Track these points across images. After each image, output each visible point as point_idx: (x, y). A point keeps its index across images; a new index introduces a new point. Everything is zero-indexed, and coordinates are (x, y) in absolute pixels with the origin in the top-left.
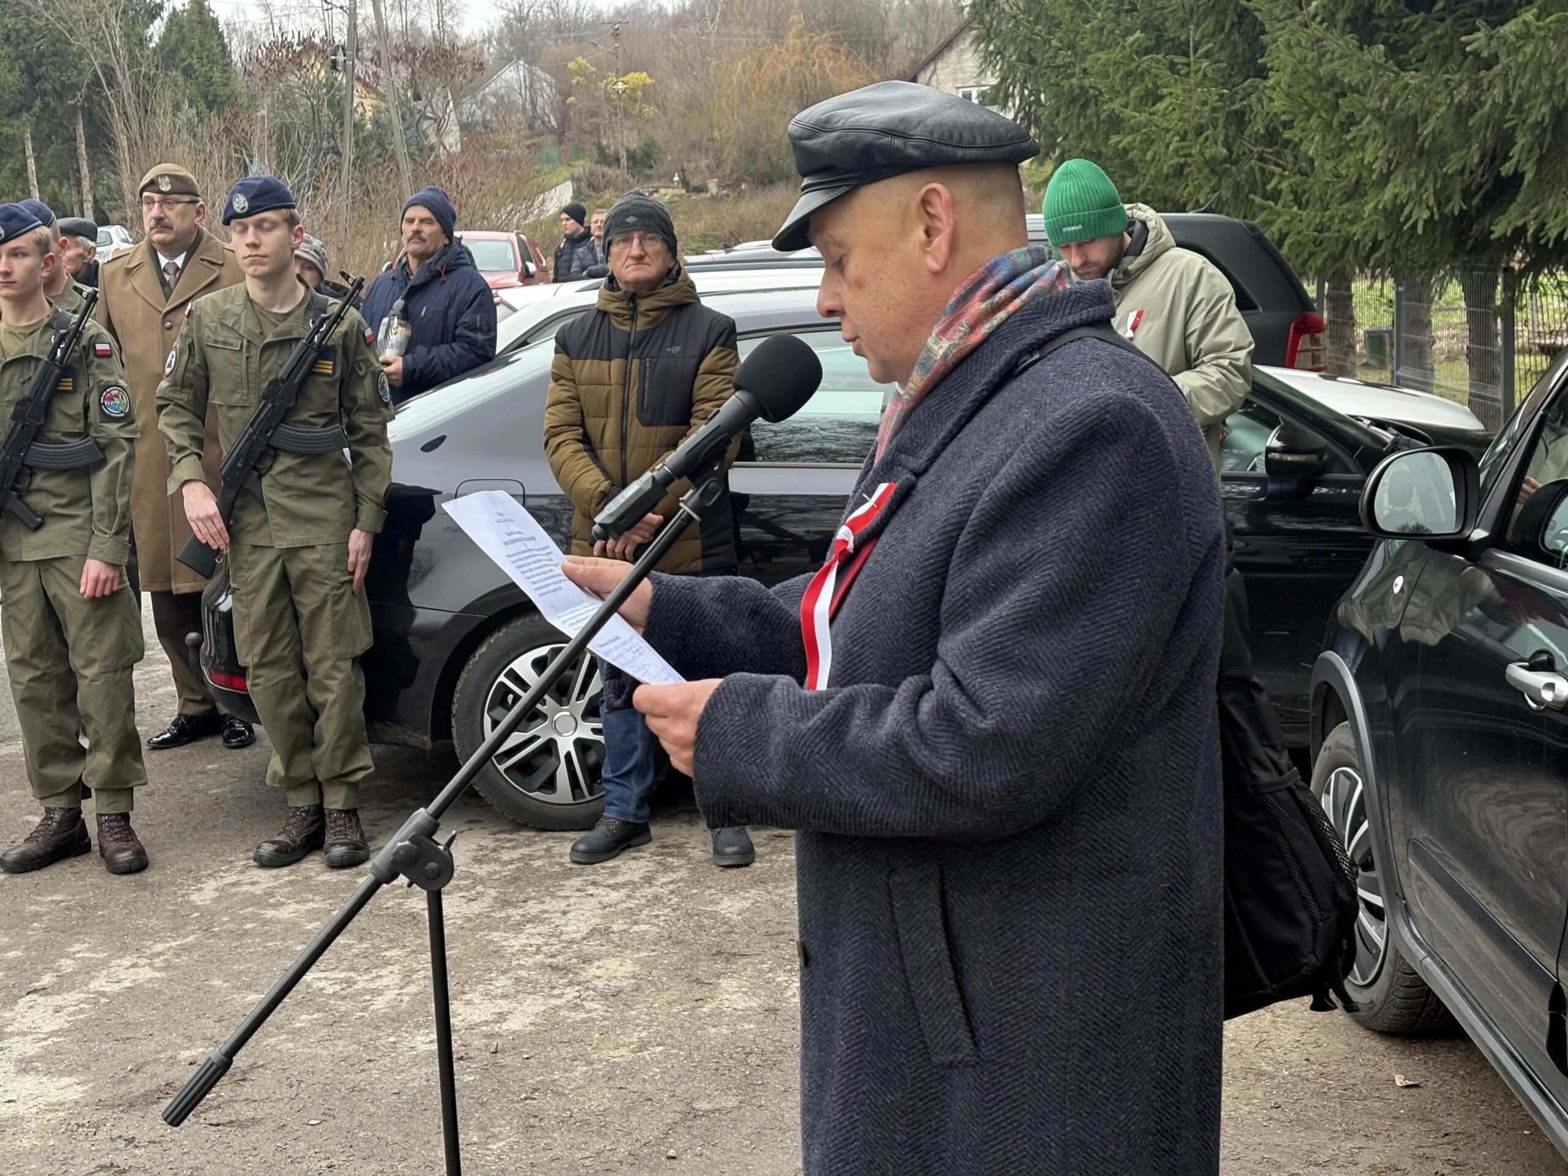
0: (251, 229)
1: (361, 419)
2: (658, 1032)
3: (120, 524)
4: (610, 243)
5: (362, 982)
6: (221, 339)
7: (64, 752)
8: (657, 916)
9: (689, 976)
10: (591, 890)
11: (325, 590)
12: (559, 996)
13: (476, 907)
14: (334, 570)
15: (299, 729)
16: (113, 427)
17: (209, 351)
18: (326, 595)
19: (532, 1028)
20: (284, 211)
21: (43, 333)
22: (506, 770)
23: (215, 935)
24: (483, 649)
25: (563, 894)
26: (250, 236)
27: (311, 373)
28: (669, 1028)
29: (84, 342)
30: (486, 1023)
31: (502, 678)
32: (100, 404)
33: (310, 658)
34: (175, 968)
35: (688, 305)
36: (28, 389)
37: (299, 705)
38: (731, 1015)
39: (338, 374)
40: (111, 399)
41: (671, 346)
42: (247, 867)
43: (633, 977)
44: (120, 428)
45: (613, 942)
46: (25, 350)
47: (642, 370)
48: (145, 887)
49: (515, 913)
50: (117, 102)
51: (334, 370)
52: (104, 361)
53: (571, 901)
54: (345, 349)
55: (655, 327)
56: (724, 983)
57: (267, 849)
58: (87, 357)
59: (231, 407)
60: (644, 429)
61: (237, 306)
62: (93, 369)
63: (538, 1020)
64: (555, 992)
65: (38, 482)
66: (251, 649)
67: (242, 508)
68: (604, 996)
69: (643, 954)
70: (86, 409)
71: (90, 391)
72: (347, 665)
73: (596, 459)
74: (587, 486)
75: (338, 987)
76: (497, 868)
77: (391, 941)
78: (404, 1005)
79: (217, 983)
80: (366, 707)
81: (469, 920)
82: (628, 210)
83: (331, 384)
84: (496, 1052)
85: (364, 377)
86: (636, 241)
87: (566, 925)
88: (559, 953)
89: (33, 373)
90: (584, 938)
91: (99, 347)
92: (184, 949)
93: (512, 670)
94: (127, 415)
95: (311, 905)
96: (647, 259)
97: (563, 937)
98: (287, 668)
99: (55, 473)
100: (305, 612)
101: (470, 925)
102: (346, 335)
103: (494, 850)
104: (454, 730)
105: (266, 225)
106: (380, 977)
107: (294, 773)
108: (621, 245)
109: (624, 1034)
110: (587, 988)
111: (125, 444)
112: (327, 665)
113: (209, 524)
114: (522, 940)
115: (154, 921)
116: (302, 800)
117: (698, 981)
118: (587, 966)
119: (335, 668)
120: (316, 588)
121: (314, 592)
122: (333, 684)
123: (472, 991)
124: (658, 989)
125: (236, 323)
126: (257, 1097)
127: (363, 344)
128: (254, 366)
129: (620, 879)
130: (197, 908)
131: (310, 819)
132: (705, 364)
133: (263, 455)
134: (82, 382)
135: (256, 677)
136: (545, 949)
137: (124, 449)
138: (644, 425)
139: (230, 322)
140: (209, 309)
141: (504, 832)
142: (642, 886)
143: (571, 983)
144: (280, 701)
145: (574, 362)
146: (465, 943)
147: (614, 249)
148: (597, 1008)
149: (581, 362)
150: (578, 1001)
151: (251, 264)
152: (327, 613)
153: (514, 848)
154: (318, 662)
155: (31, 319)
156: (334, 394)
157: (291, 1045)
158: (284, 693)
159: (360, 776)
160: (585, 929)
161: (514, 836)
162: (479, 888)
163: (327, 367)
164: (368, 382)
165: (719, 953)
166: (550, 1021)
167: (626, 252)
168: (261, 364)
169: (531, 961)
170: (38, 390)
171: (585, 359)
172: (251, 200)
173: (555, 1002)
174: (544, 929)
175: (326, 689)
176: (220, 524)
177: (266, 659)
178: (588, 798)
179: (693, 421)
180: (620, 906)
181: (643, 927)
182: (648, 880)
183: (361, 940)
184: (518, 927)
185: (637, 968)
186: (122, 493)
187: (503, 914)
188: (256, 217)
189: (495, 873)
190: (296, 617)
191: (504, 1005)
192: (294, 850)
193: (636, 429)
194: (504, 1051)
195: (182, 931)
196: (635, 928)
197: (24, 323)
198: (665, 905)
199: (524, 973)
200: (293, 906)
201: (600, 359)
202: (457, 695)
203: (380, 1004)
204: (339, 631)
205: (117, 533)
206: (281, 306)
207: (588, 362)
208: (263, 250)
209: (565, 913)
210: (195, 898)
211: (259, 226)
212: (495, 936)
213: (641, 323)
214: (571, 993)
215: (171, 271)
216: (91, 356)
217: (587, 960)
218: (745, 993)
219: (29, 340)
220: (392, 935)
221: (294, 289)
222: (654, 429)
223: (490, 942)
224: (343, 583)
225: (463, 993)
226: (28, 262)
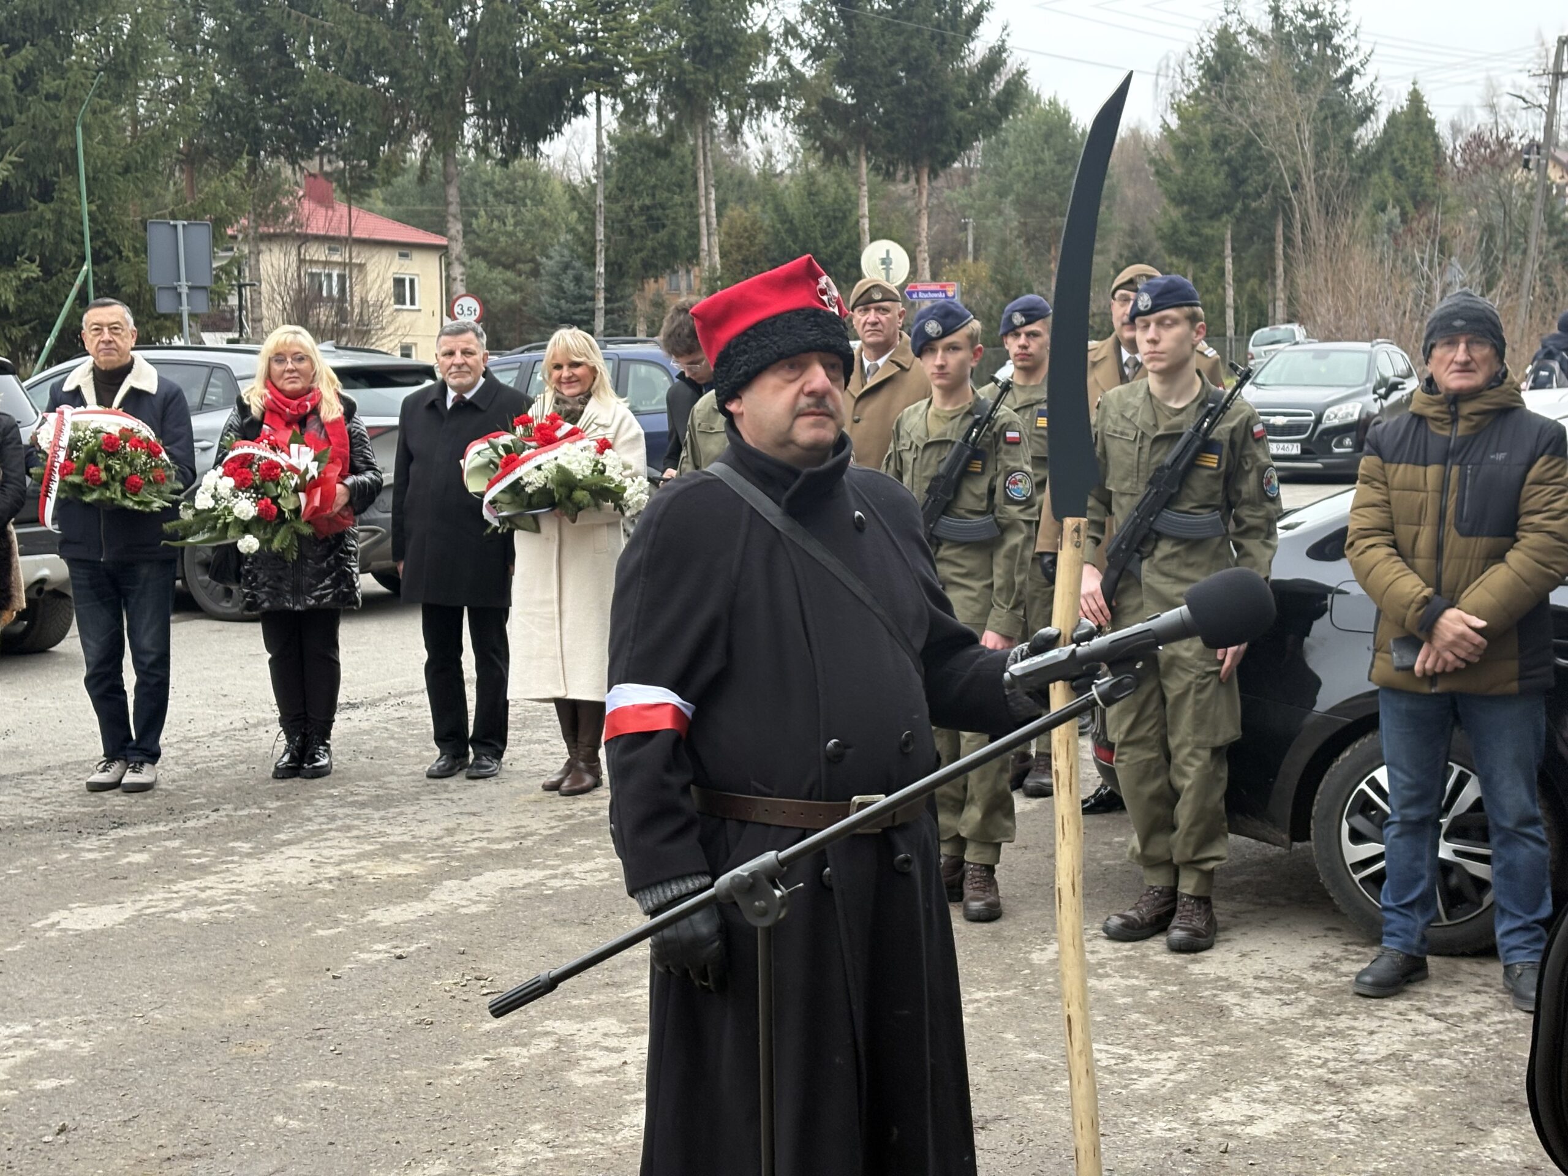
0: (1153, 326)
1: (1245, 512)
2: (1397, 1167)
3: (1016, 600)
4: (1433, 346)
5: (1138, 1061)
6: (1119, 429)
7: (951, 803)
8: (1466, 1053)
9: (1465, 1117)
10: (1413, 1015)
11: (1189, 678)
12: (1319, 1112)
13: (1287, 1012)
14: (1201, 660)
15: (1159, 810)
16: (1014, 509)
17: (1107, 439)
18: (1190, 683)
19: (1274, 1137)
20: (1186, 309)
21: (963, 419)
22: (1362, 881)
23: (1034, 994)
24: (1347, 753)
25: (1381, 1014)
26: (1151, 333)
27: (1193, 465)
28: (1412, 1165)
29: (996, 429)
30: (1232, 1123)
31: (1363, 785)
32: (1005, 488)
33: (1173, 742)
34: (981, 1016)
35: (1514, 409)
36: (942, 468)
37: (1160, 787)
38: (1487, 1165)
39: (1222, 469)
40: (1015, 483)
41: (1495, 453)
42: (1096, 936)
43: (1406, 1108)
44: (1021, 511)
45: (1405, 1070)
46: (945, 434)
47: (1462, 477)
48: (996, 937)
49: (1321, 1024)
50: (1300, 203)
51: (1219, 464)
52: (1013, 449)
53: (1386, 1022)
54: (1232, 443)
55: (1477, 432)
56: (1498, 1132)
57: (1115, 921)
58: (997, 443)
59: (1123, 494)
60: (1463, 541)
61: (1137, 400)
62: (1002, 455)
63: (1284, 1131)
64: (1317, 1107)
65: (943, 552)
66: (1119, 725)
67: (1124, 591)
68: (1364, 1121)
69: (1429, 1088)
70: (992, 491)
71: (997, 476)
72: (1206, 754)
73: (1412, 567)
74: (1408, 589)
75: (1113, 1062)
76: (1330, 978)
77: (1187, 1028)
78: (1164, 1090)
79: (1010, 1036)
80: (1228, 796)
81: (1273, 1022)
82: (1455, 313)
83: (1215, 478)
84: (1225, 1152)
85: (1249, 472)
86: (1462, 346)
87: (1365, 1045)
88: (1344, 1070)
89: (948, 453)
90: (1377, 1061)
91: (1009, 434)
92: (999, 1000)
93: (1373, 778)
94: (1029, 499)
95: (1134, 982)
96: (1473, 366)
97: (1356, 1057)
98: (1151, 749)
99: (957, 544)
100: (1170, 697)
101: (1270, 1027)
102: (1233, 430)
103: (1337, 960)
104: (1312, 833)
105: (1168, 322)
106: (1158, 1059)
107: (1149, 852)
108: (1445, 349)
109: (1363, 1161)
110: (1352, 1110)
111: (1023, 525)
112: (1186, 750)
113: (1091, 601)
114: (1314, 1051)
115: (988, 971)
116: (1158, 880)
117: (1471, 1126)
118: (1363, 1089)
119: (1192, 754)
120: (1181, 674)
121: (1179, 678)
122: (1191, 770)
123: (1236, 1090)
124: (1424, 1125)
125: (1134, 415)
126: (985, 1146)
127: (1250, 439)
128: (1145, 456)
129: (1450, 1010)
130: (1030, 965)
131: (1162, 900)
132: (1532, 474)
133: (1144, 540)
134: (990, 465)
135: (1120, 754)
136: (1331, 1064)
137: (1021, 531)
138: (1462, 534)
139: (1128, 415)
140: (1115, 402)
141: (1357, 944)
142: (1469, 1020)
143: (1338, 1102)
144: (1141, 781)
145: (1387, 466)
146: (1256, 1044)
147: (1437, 353)
148: (1350, 1130)
149: (1394, 466)
150: (1335, 1120)
151: (1151, 360)
152: (1190, 700)
153: (1359, 961)
154: (1179, 747)
155: (956, 404)
156: (1218, 486)
157: (1041, 1105)
158: (1146, 773)
159: (1211, 865)
160: (1383, 1052)
161: (1366, 950)
162: (1301, 994)
163: (1212, 461)
164: (1253, 477)
165: (1510, 1101)
166: (1297, 1133)
167: (1450, 356)
168: (1152, 454)
169: (1310, 1073)
170: (951, 468)
171: (1399, 463)
172: (1153, 299)
173: (1310, 1116)
174: (1341, 1044)
175: (1184, 775)
176: (1102, 602)
177: (1131, 738)
178: (1446, 922)
179: (1519, 534)
180: (1432, 1037)
181: (1445, 1061)
182: (1478, 1016)
183: (1161, 1021)
184: (1315, 1038)
185: (1414, 1101)
186: (1020, 572)
187: (1309, 1023)
188: (1158, 315)
189: (1326, 982)
190: (1163, 700)
191: (1259, 1109)
192: (1141, 927)
193: (1454, 541)
194: (1233, 1152)
195: (1007, 985)
196: (1437, 1061)
197: (948, 408)
198: (1482, 1044)
199: (1296, 1083)
200: (1117, 980)
201: (1416, 463)
202: (1318, 797)
203: (1143, 1085)
204: (1200, 720)
205: (1014, 608)
206: (1178, 400)
207: (1402, 467)
208: (1161, 347)
209: (1372, 1033)
210: (1036, 957)
211: (1160, 323)
212: (1289, 1042)
213: (1462, 427)
214: (1333, 1110)
215: (1131, 365)
216: (1002, 444)
217: (1367, 1083)
218: (1514, 1146)
219: (950, 424)
220: (1190, 1023)
221: (1192, 382)
222: (1473, 539)
223: (1280, 1047)
224: (1209, 673)
225: (1227, 1090)
226: (960, 355)
